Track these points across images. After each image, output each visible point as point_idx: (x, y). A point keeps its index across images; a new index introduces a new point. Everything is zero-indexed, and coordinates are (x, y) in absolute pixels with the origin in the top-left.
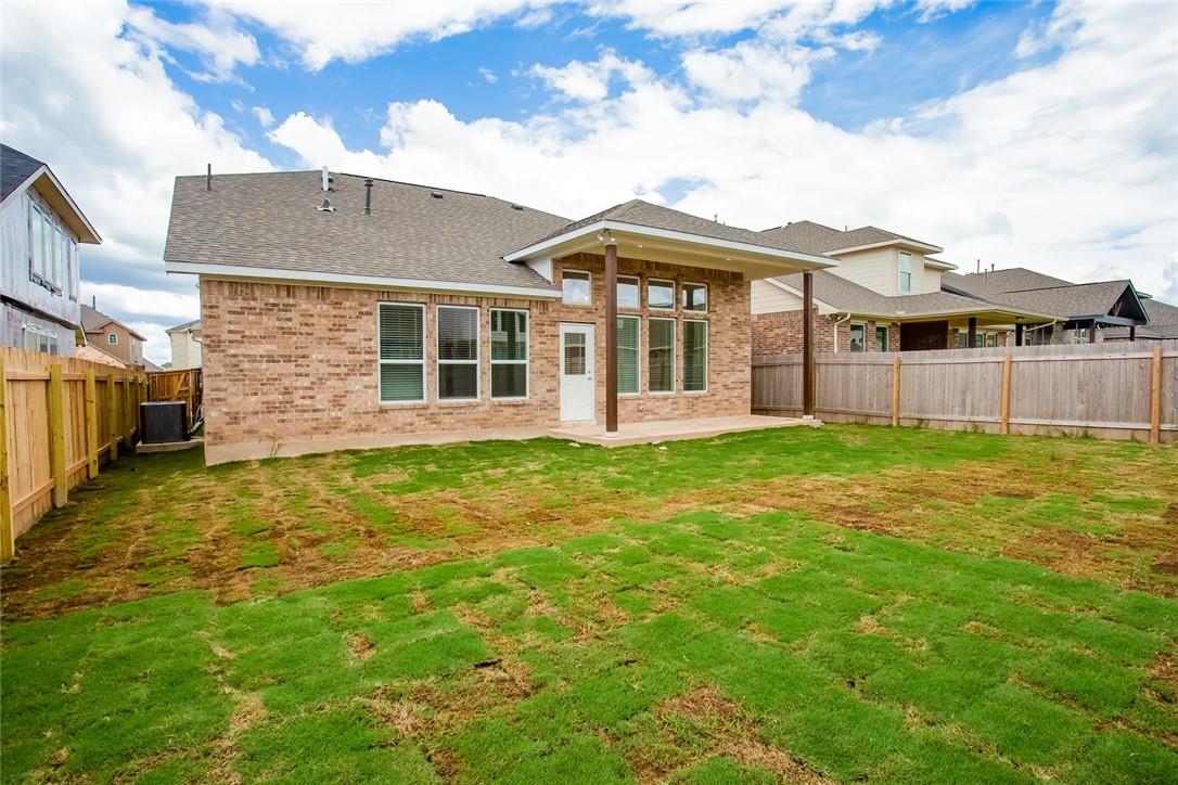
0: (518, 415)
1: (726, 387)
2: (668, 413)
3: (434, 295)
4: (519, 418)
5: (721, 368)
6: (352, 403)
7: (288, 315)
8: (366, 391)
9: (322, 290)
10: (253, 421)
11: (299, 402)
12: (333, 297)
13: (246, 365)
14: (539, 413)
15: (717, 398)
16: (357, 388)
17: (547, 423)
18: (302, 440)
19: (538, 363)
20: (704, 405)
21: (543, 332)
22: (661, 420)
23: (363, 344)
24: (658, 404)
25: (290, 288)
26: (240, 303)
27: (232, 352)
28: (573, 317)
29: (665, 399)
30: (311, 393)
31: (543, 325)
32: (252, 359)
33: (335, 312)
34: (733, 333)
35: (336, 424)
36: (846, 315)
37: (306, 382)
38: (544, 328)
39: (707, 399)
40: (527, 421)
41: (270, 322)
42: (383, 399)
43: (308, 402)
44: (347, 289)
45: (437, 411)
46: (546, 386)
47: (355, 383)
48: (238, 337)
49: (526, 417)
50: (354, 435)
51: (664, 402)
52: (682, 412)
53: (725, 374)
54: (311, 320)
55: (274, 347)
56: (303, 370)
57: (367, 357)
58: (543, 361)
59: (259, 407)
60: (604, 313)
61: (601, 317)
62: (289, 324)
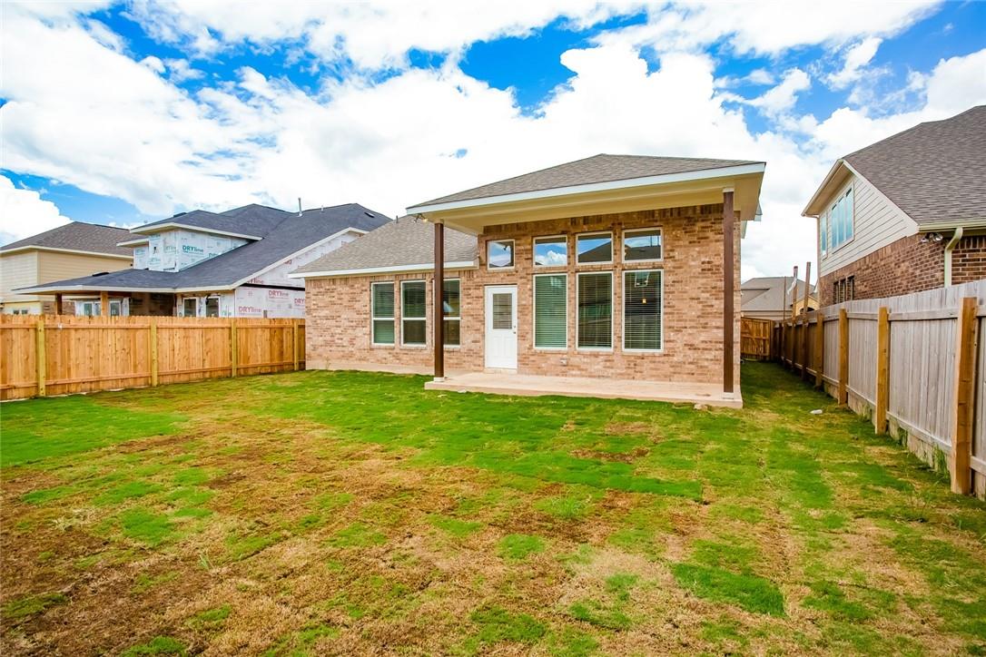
1: (692, 347)
2: (598, 370)
3: (398, 275)
5: (683, 324)
6: (358, 343)
7: (333, 294)
8: (364, 335)
9: (345, 279)
10: (320, 350)
11: (337, 341)
12: (350, 282)
13: (319, 321)
14: (466, 359)
15: (675, 359)
16: (360, 334)
17: (473, 367)
18: (337, 362)
19: (466, 319)
20: (652, 365)
21: (468, 294)
22: (590, 377)
23: (364, 309)
24: (585, 360)
25: (333, 279)
26: (317, 290)
27: (314, 314)
28: (495, 280)
29: (596, 355)
30: (341, 337)
31: (470, 289)
32: (320, 318)
33: (352, 291)
34: (704, 280)
35: (351, 355)
36: (952, 232)
37: (339, 331)
38: (470, 292)
39: (657, 359)
40: (457, 364)
41: (327, 298)
42: (375, 341)
43: (340, 341)
44: (356, 277)
45: (398, 351)
46: (472, 338)
47: (359, 332)
48: (316, 307)
49: (456, 361)
50: (358, 362)
51: (593, 359)
52: (618, 371)
53: (690, 331)
54: (342, 296)
55: (327, 312)
56: (338, 324)
57: (365, 316)
58: (470, 318)
59: (323, 343)
60: (524, 274)
61: (521, 278)
62: (333, 299)
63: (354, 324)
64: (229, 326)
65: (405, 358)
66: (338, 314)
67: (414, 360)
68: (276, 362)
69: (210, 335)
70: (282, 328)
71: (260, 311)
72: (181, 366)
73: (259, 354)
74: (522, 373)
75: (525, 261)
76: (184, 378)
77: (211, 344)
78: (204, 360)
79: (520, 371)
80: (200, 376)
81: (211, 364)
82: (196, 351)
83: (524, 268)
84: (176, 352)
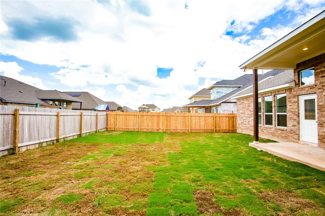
0: (283, 134)
4: (283, 135)
7: (243, 104)
9: (246, 98)
10: (240, 126)
12: (248, 99)
13: (240, 115)
14: (290, 134)
17: (293, 139)
18: (245, 130)
21: (291, 101)
25: (243, 98)
26: (240, 103)
28: (303, 92)
30: (246, 121)
31: (290, 98)
32: (240, 113)
33: (248, 103)
35: (248, 128)
37: (245, 118)
38: (291, 99)
43: (245, 123)
46: (292, 124)
47: (250, 119)
48: (239, 109)
49: (285, 135)
54: (246, 105)
55: (242, 111)
56: (245, 116)
57: (251, 113)
58: (291, 113)
59: (241, 123)
60: (320, 87)
61: (319, 89)
62: (243, 106)
63: (249, 116)
64: (213, 116)
65: (265, 131)
66: (245, 112)
67: (268, 132)
68: (231, 129)
69: (207, 119)
70: (234, 117)
71: (230, 111)
72: (198, 128)
73: (224, 126)
74: (321, 148)
75: (321, 79)
76: (198, 131)
77: (207, 121)
78: (205, 126)
79: (319, 146)
80: (203, 131)
81: (207, 128)
82: (202, 123)
83: (320, 83)
84: (196, 123)
